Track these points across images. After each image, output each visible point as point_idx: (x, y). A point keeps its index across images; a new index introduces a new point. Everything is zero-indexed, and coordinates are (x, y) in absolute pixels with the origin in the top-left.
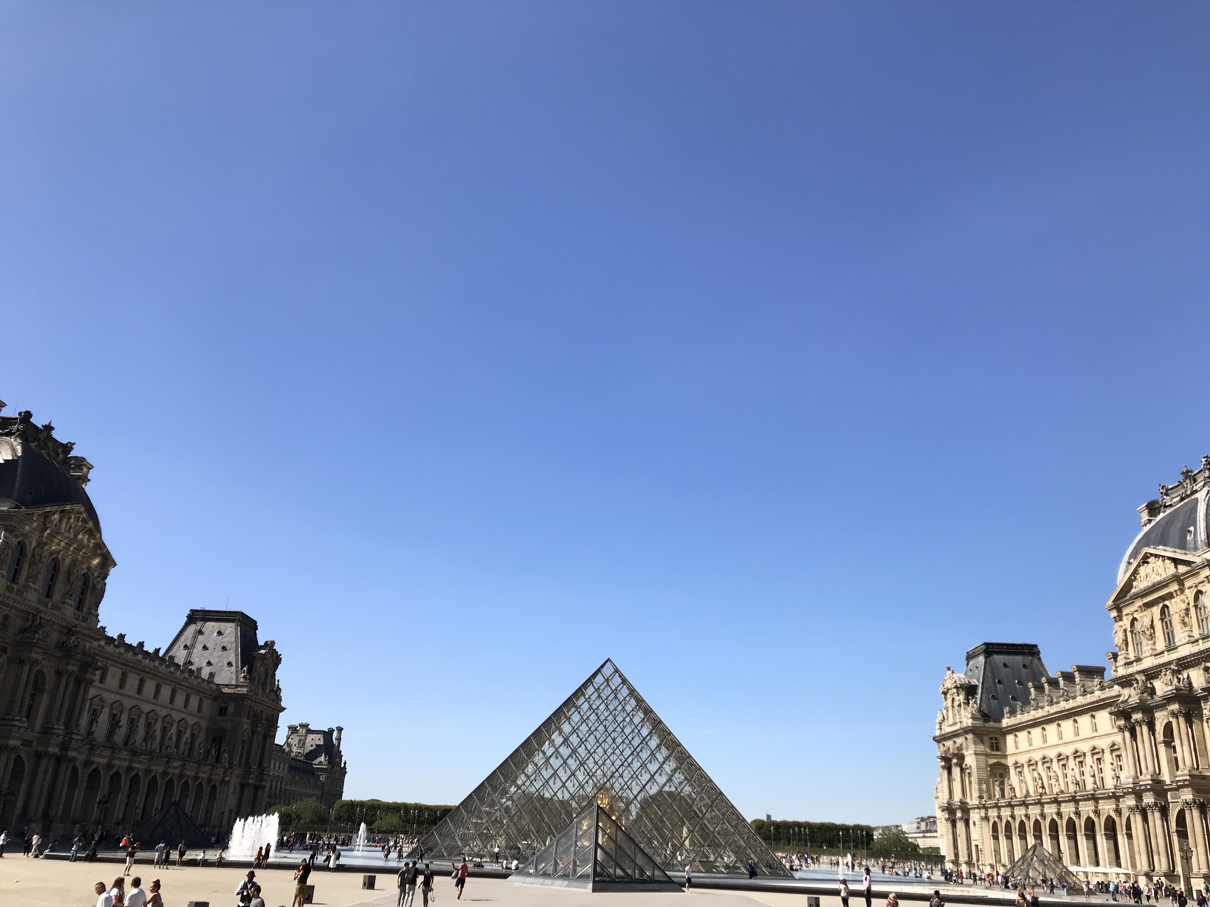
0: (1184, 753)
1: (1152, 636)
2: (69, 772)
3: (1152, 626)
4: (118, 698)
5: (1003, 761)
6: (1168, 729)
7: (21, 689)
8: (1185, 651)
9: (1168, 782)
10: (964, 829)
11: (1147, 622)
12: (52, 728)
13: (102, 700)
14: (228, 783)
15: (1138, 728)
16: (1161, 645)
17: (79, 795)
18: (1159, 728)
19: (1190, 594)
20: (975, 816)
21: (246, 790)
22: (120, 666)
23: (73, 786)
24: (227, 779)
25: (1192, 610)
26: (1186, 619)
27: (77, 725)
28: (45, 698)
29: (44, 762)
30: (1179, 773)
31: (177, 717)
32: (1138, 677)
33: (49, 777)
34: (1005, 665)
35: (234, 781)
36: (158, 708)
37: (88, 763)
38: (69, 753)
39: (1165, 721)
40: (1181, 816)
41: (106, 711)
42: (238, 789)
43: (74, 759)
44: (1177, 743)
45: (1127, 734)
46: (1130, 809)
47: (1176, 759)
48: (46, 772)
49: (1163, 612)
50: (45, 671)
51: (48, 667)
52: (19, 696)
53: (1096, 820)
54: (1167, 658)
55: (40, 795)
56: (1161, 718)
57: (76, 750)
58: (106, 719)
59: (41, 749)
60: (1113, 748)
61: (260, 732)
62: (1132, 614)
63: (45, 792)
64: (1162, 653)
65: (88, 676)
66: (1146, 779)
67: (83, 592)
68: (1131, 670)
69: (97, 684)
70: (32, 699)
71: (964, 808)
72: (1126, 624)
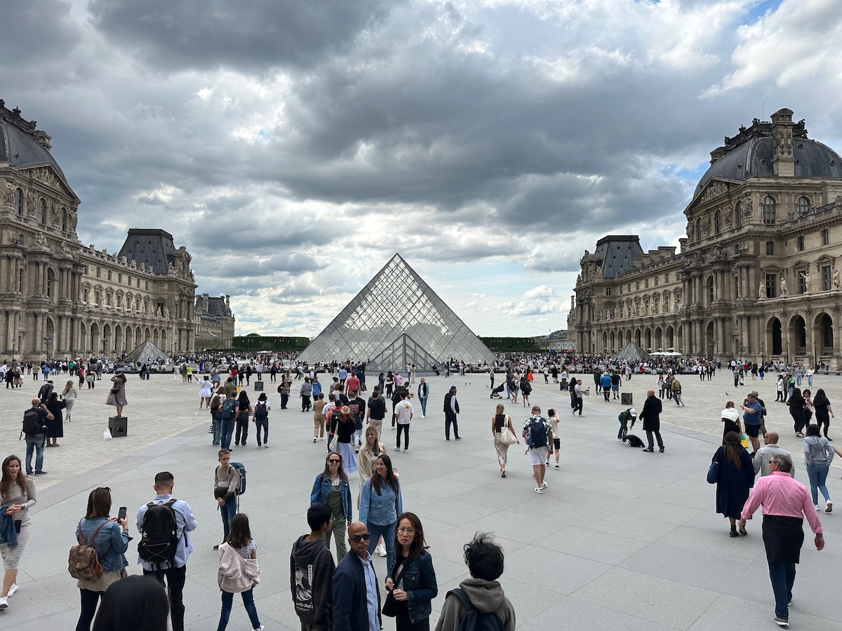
0: (717, 293)
1: (708, 229)
2: (80, 325)
3: (709, 222)
4: (98, 283)
5: (612, 300)
6: (710, 279)
7: (41, 279)
8: (726, 236)
9: (706, 307)
10: (587, 336)
11: (707, 221)
12: (65, 302)
13: (88, 284)
14: (171, 329)
15: (693, 280)
16: (712, 234)
17: (88, 337)
18: (705, 279)
19: (734, 204)
20: (595, 330)
21: (182, 332)
22: (95, 264)
23: (84, 333)
24: (170, 326)
25: (734, 213)
26: (730, 219)
27: (79, 299)
28: (56, 283)
29: (64, 321)
30: (713, 303)
31: (135, 293)
32: (698, 252)
33: (69, 329)
34: (619, 248)
35: (175, 328)
36: (122, 288)
37: (89, 320)
38: (78, 315)
39: (709, 275)
40: (711, 325)
41: (92, 290)
42: (178, 332)
43: (81, 318)
44: (714, 286)
45: (687, 284)
46: (683, 322)
47: (712, 295)
48: (67, 326)
49: (716, 215)
50: (52, 268)
51: (54, 266)
52: (41, 283)
53: (662, 329)
54: (715, 241)
55: (66, 339)
56: (707, 274)
57: (81, 313)
58: (94, 295)
59: (61, 313)
60: (676, 291)
61: (185, 300)
62: (699, 216)
63: (69, 337)
64: (713, 237)
65: (79, 270)
66: (694, 306)
67: (64, 220)
68: (693, 248)
69: (84, 275)
70: (49, 285)
71: (589, 325)
72: (695, 221)
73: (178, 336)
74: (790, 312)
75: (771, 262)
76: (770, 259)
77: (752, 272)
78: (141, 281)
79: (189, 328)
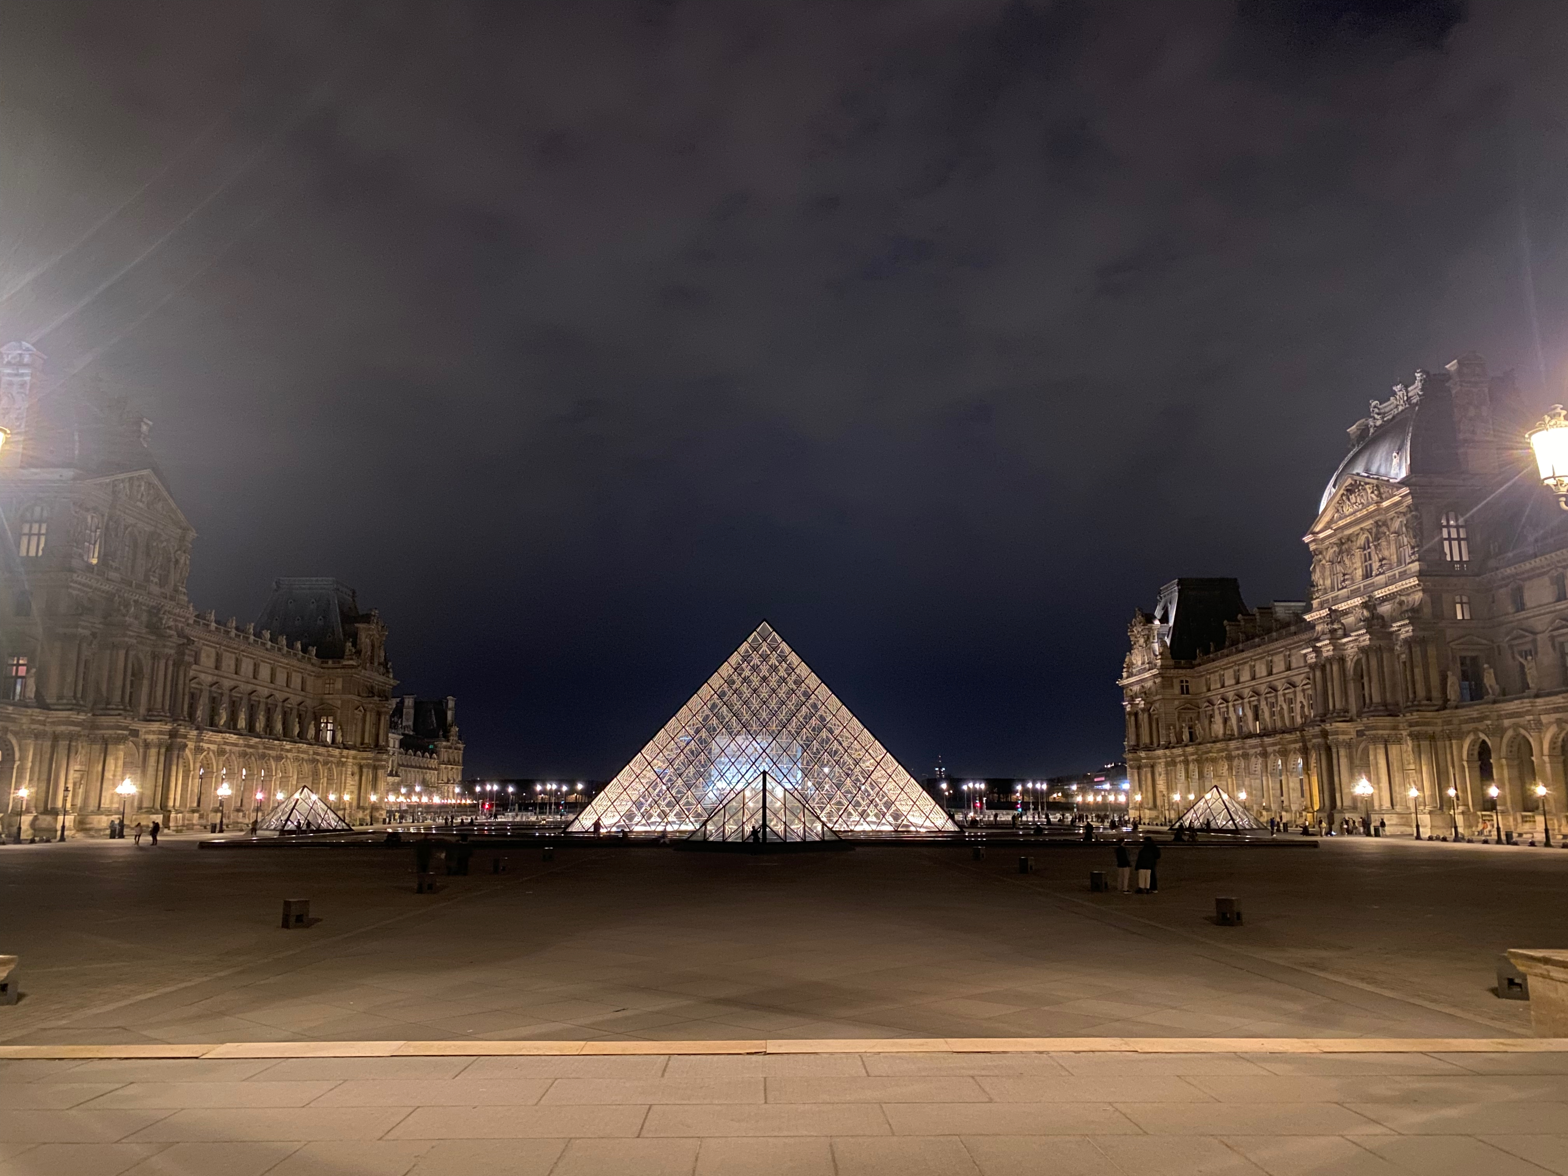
0: (1372, 690)
1: (1350, 572)
2: (181, 760)
3: (1351, 558)
4: (216, 679)
5: (1193, 704)
6: (1359, 666)
7: (120, 679)
12: (158, 716)
13: (200, 682)
16: (1357, 580)
18: (1350, 665)
21: (365, 770)
22: (214, 645)
24: (343, 760)
25: (1393, 541)
26: (1386, 552)
28: (146, 683)
29: (153, 751)
30: (1365, 710)
31: (280, 697)
36: (259, 689)
38: (178, 741)
39: (1356, 658)
40: (1363, 753)
41: (206, 694)
42: (356, 769)
44: (1366, 679)
45: (1318, 673)
46: (1316, 748)
47: (1364, 695)
48: (158, 762)
50: (142, 656)
51: (144, 651)
52: (119, 683)
54: (1362, 592)
56: (1352, 654)
58: (207, 701)
59: (150, 738)
60: (1305, 687)
61: (371, 710)
63: (161, 781)
64: (1359, 587)
65: (185, 658)
66: (1332, 717)
67: (165, 567)
69: (194, 667)
70: (132, 687)
73: (357, 778)
74: (1506, 728)
77: (1431, 651)
78: (294, 674)
79: (377, 763)
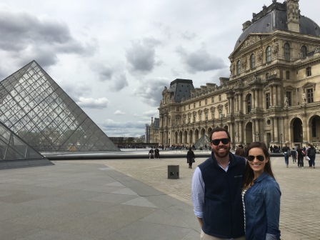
0: (254, 103)
1: (244, 66)
3: (246, 62)
5: (180, 114)
6: (249, 96)
8: (259, 68)
10: (166, 135)
11: (244, 61)
15: (236, 97)
16: (248, 68)
18: (245, 96)
19: (264, 48)
20: (170, 131)
26: (261, 58)
34: (183, 86)
39: (248, 93)
44: (252, 100)
49: (251, 57)
54: (251, 72)
56: (246, 93)
62: (239, 59)
64: (249, 71)
66: (237, 113)
68: (235, 78)
71: (167, 128)
72: (235, 63)
74: (310, 113)
75: (289, 84)
76: (288, 82)
77: (279, 89)
